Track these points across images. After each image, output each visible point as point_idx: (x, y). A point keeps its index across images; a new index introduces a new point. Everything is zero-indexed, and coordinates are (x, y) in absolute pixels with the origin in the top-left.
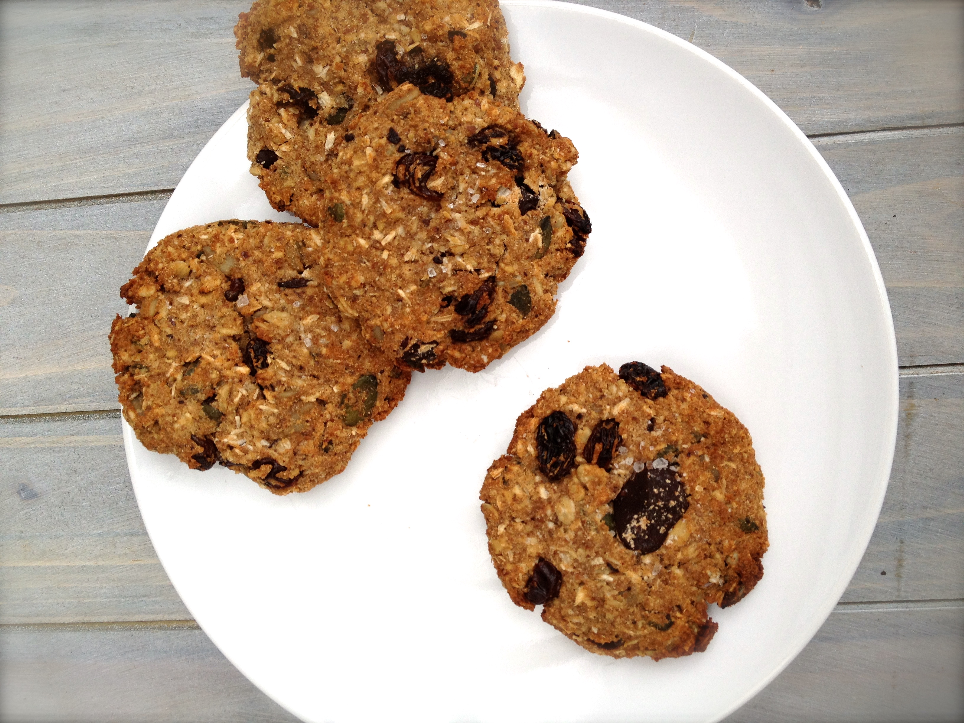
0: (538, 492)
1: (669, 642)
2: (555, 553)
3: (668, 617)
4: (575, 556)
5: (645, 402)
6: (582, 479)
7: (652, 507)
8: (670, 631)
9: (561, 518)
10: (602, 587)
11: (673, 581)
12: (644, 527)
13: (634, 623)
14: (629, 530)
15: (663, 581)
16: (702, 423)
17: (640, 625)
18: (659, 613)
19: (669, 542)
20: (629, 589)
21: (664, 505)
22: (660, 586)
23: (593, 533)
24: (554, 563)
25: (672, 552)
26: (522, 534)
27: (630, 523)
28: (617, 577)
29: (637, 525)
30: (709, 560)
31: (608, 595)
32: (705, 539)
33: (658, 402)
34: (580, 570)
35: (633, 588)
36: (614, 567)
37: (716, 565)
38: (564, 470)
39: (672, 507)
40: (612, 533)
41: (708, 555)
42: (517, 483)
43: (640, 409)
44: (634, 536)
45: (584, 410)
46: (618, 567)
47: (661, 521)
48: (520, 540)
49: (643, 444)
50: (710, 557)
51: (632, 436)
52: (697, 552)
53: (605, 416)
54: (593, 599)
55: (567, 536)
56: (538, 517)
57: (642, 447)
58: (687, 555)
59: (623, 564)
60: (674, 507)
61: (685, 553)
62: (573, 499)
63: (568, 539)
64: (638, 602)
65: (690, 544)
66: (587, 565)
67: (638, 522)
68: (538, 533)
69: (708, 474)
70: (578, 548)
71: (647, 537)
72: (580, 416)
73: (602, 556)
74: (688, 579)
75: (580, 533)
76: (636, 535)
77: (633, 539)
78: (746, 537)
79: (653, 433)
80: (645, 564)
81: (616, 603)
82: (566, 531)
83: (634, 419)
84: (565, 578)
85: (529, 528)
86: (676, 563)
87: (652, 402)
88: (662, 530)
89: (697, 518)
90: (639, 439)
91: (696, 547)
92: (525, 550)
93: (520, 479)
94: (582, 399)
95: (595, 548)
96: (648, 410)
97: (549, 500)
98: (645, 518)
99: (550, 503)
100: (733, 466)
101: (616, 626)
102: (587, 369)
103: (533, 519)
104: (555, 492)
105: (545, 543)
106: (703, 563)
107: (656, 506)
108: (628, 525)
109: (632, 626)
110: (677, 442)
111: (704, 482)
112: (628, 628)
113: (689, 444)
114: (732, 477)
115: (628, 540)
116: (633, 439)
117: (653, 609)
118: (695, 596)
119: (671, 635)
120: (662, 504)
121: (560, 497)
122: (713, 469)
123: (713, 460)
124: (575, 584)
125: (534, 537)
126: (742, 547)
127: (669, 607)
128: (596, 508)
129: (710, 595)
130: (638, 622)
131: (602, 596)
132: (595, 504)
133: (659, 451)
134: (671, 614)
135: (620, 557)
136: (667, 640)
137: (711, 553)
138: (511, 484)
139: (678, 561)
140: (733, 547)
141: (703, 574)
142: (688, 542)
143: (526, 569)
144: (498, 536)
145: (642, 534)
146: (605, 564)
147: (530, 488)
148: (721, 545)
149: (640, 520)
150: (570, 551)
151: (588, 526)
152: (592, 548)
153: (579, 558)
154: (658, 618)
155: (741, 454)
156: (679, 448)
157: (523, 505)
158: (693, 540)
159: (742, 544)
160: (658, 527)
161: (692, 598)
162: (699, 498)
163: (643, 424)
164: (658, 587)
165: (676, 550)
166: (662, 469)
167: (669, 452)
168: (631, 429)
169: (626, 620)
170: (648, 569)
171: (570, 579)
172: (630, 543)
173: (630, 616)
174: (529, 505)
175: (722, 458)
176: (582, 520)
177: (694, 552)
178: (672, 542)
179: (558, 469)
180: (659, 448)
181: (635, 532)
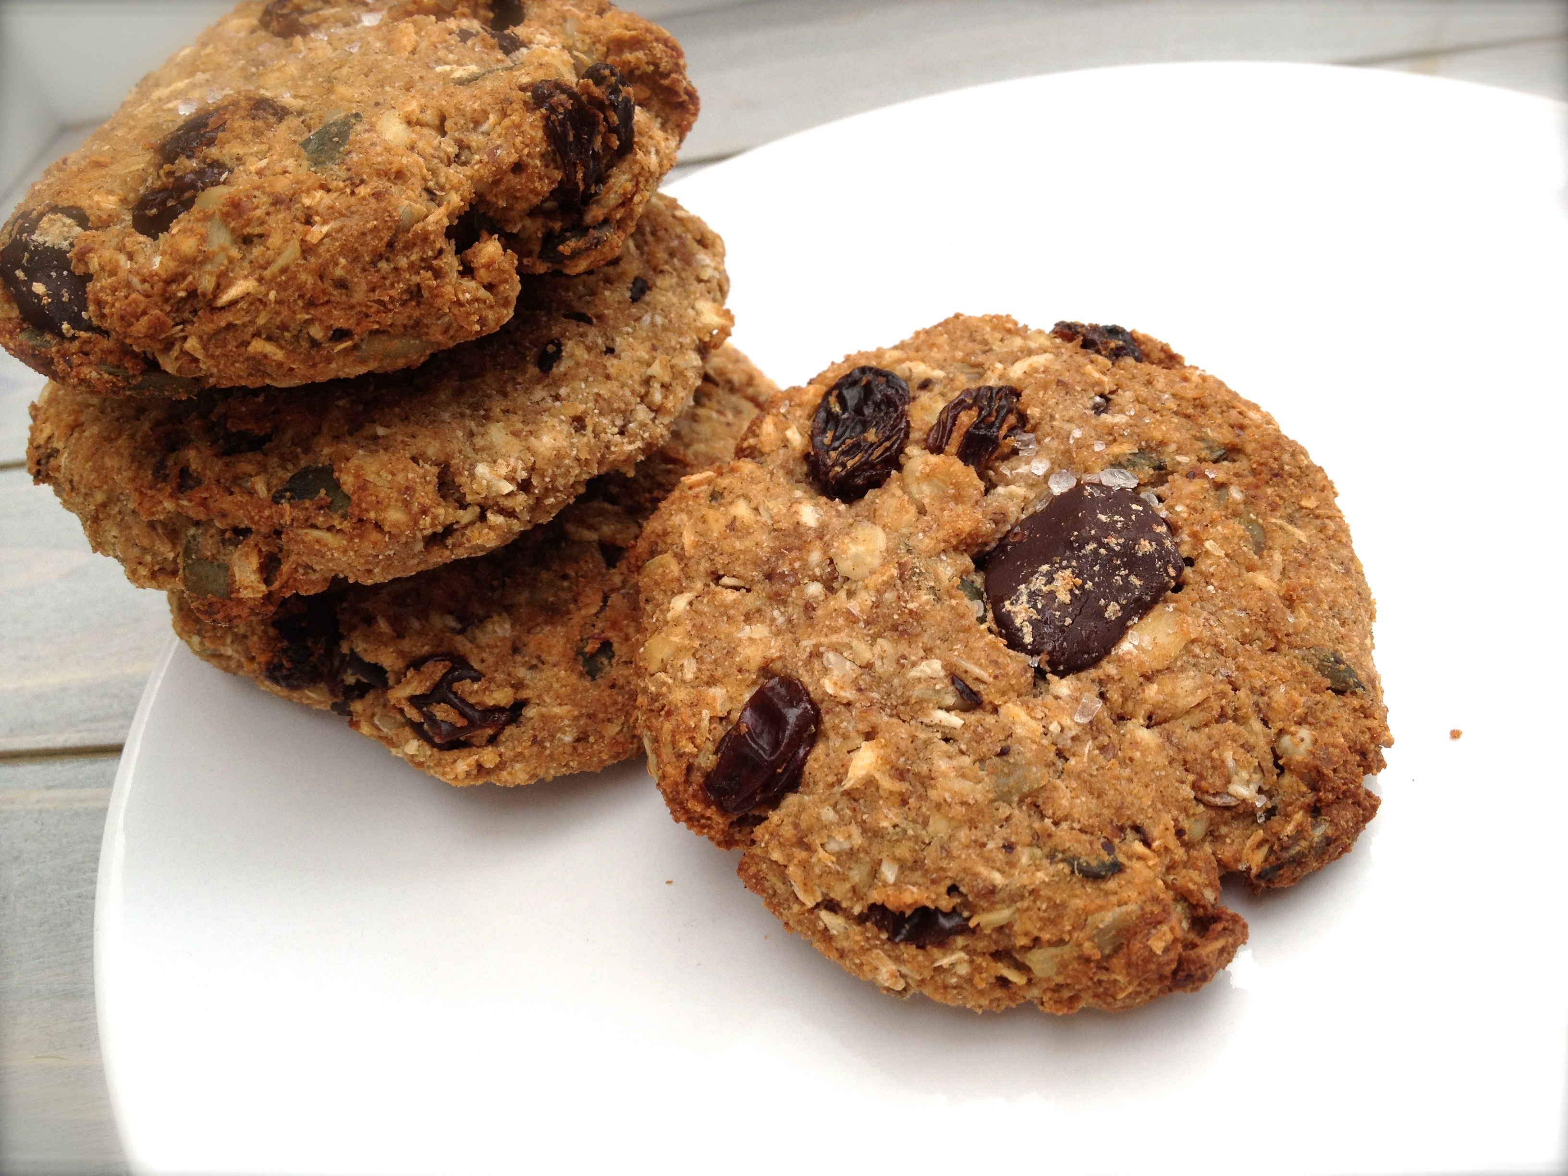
0: (796, 513)
1: (1108, 917)
2: (816, 654)
3: (1109, 846)
4: (865, 653)
5: (1092, 362)
6: (914, 488)
7: (1091, 546)
8: (1111, 885)
9: (844, 567)
10: (927, 743)
11: (1130, 754)
12: (1064, 597)
13: (1009, 847)
14: (1024, 598)
15: (1103, 749)
16: (1226, 427)
17: (1024, 856)
18: (1081, 830)
19: (1126, 647)
20: (1004, 753)
21: (1123, 546)
22: (1092, 759)
23: (925, 597)
24: (806, 679)
25: (1132, 680)
26: (732, 612)
27: (1026, 580)
28: (973, 718)
29: (1045, 589)
30: (1230, 724)
31: (943, 765)
32: (1223, 671)
33: (1122, 364)
34: (875, 695)
35: (1016, 747)
36: (970, 682)
37: (1248, 748)
38: (872, 466)
39: (1144, 555)
40: (976, 608)
41: (1230, 712)
42: (746, 497)
43: (1079, 369)
44: (1035, 615)
45: (939, 374)
46: (981, 687)
47: (1110, 586)
48: (724, 627)
49: (1077, 434)
50: (1235, 719)
51: (1052, 418)
52: (1200, 695)
53: (993, 381)
54: (901, 774)
55: (854, 606)
56: (785, 569)
57: (1077, 440)
58: (1173, 695)
59: (996, 677)
60: (1148, 559)
61: (1168, 689)
62: (884, 527)
63: (856, 611)
64: (1026, 789)
65: (1183, 669)
66: (896, 682)
67: (1050, 582)
68: (776, 613)
69: (1238, 528)
70: (879, 635)
71: (1068, 621)
72: (926, 385)
73: (939, 658)
74: (1171, 761)
75: (890, 596)
76: (1039, 611)
77: (1031, 621)
78: (1334, 702)
79: (1106, 418)
80: (1057, 698)
81: (960, 785)
82: (851, 594)
83: (1060, 383)
84: (828, 721)
85: (751, 601)
86: (1142, 712)
87: (1109, 363)
88: (1113, 610)
89: (1205, 614)
90: (1067, 426)
91: (1198, 681)
92: (730, 653)
94: (936, 355)
95: (925, 638)
96: (1097, 375)
97: (821, 533)
98: (1068, 572)
99: (821, 537)
100: (1301, 535)
101: (955, 853)
102: (957, 316)
103: (769, 576)
104: (839, 514)
105: (789, 636)
106: (1216, 730)
107: (1101, 545)
108: (1022, 587)
109: (1001, 856)
110: (1162, 443)
111: (1226, 538)
112: (988, 861)
113: (1194, 458)
114: (1300, 557)
115: (1018, 622)
116: (1055, 423)
117: (1065, 818)
118: (1188, 816)
119: (1114, 899)
120: (1118, 544)
121: (851, 525)
122: (1251, 522)
123: (1250, 501)
124: (853, 734)
125: (762, 623)
126: (1323, 718)
127: (1112, 822)
128: (942, 545)
129: (1228, 841)
130: (1019, 848)
131: (924, 769)
132: (941, 535)
133: (1116, 457)
134: (1116, 841)
135: (991, 662)
136: (1101, 908)
137: (1236, 709)
138: (728, 498)
139: (1147, 707)
140: (1298, 711)
141: (1213, 760)
142: (1179, 663)
143: (723, 704)
144: (666, 623)
145: (1058, 613)
146: (946, 676)
147: (776, 507)
148: (1266, 698)
149: (1055, 576)
150: (855, 643)
151: (914, 579)
152: (917, 635)
153: (878, 664)
154: (1079, 842)
155: (1317, 517)
156: (1167, 460)
157: (748, 543)
158: (1192, 661)
159: (1322, 712)
160: (1102, 602)
161: (1180, 819)
162: (1212, 570)
163: (1082, 397)
164: (1085, 760)
165: (1143, 675)
166: (1123, 489)
167: (1142, 465)
168: (1052, 402)
169: (987, 836)
170: (1063, 709)
171: (841, 721)
172: (1020, 630)
173: (997, 827)
174: (766, 541)
175: (1274, 508)
176: (901, 566)
177: (1193, 693)
178: (1135, 652)
179: (857, 458)
180: (1116, 449)
181: (1039, 606)
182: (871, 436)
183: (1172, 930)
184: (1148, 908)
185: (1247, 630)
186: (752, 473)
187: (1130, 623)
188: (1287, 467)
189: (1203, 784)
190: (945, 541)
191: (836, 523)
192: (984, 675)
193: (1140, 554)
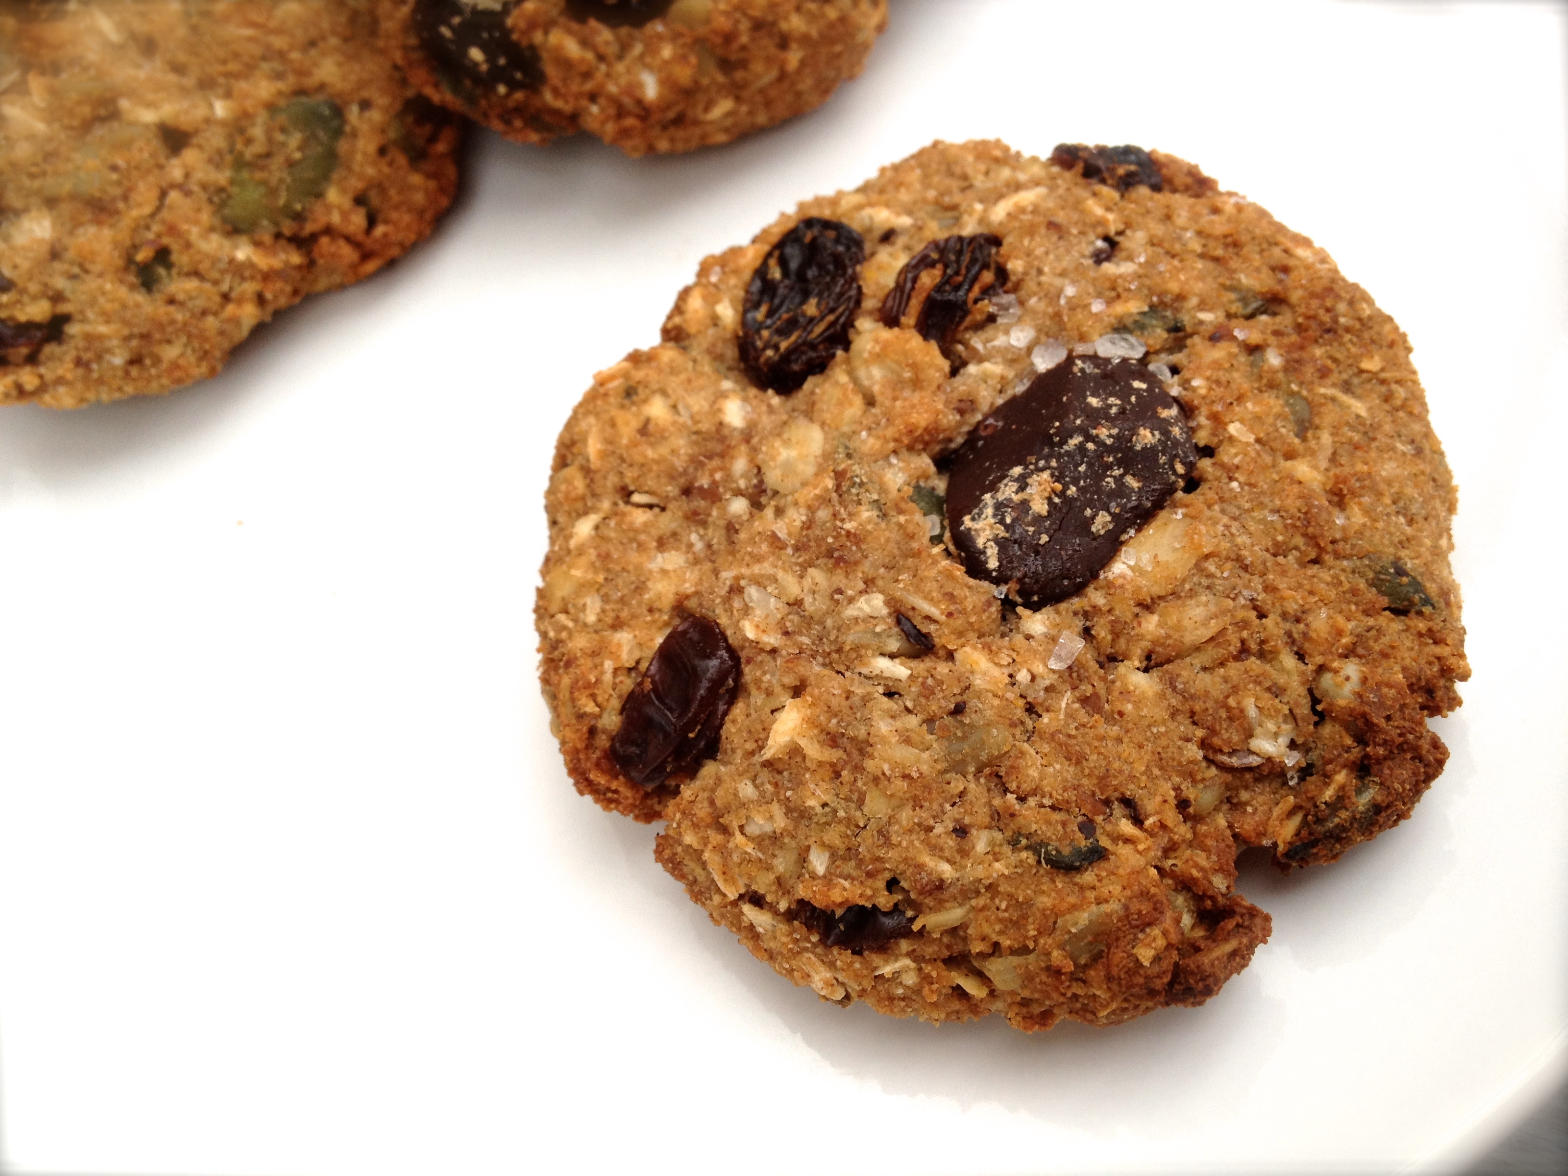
0: (720, 410)
1: (1083, 918)
2: (736, 590)
3: (1088, 827)
4: (793, 587)
5: (1095, 194)
6: (862, 373)
7: (1076, 440)
8: (1088, 877)
9: (773, 477)
10: (866, 700)
11: (1118, 706)
12: (1040, 507)
13: (961, 831)
14: (989, 511)
15: (1084, 701)
16: (1265, 271)
17: (981, 842)
18: (1053, 808)
19: (1119, 568)
20: (959, 710)
21: (1117, 438)
22: (1070, 715)
23: (867, 514)
24: (723, 620)
25: (1125, 610)
26: (642, 537)
27: (993, 488)
28: (921, 666)
29: (1016, 498)
30: (1254, 663)
31: (884, 727)
32: (1246, 593)
33: (1134, 195)
34: (805, 640)
35: (973, 703)
36: (917, 621)
37: (1276, 691)
38: (813, 346)
39: (1144, 449)
40: (932, 524)
41: (1254, 646)
42: (664, 393)
43: (1077, 207)
44: (1002, 532)
45: (904, 221)
46: (932, 628)
47: (1099, 490)
48: (634, 557)
49: (1070, 291)
50: (1262, 655)
51: (1040, 272)
52: (1214, 627)
53: (969, 228)
54: (833, 740)
55: (781, 528)
56: (704, 482)
57: (1069, 300)
58: (1178, 627)
59: (950, 615)
60: (1150, 453)
61: (1173, 620)
62: (823, 424)
63: (782, 535)
64: (984, 757)
65: (1192, 594)
66: (829, 622)
67: (1022, 488)
68: (694, 537)
69: (1274, 403)
70: (810, 564)
71: (1044, 538)
72: (888, 236)
73: (882, 592)
74: (1174, 714)
75: (823, 514)
76: (1007, 527)
77: (997, 540)
78: (1393, 626)
79: (1108, 268)
80: (1028, 637)
81: (904, 754)
82: (779, 512)
83: (1052, 226)
84: (749, 673)
85: (667, 522)
86: (1138, 652)
87: (1116, 195)
88: (1102, 522)
89: (1225, 520)
90: (1058, 282)
91: (1213, 608)
92: (640, 588)
93: (674, 384)
94: (904, 196)
95: (866, 567)
96: (1099, 211)
97: (747, 435)
98: (1046, 475)
99: (747, 440)
100: (1359, 407)
101: (895, 839)
102: (936, 144)
103: (687, 492)
104: (771, 410)
105: (708, 566)
106: (1234, 669)
107: (1089, 438)
108: (987, 496)
109: (951, 842)
110: (1181, 297)
111: (1258, 418)
112: (936, 850)
113: (1221, 314)
114: (1356, 437)
115: (980, 542)
116: (1043, 279)
117: (1034, 792)
118: (1194, 782)
119: (1091, 895)
120: (1110, 436)
121: (785, 423)
122: (1292, 394)
123: (1292, 366)
124: (778, 689)
125: (677, 549)
126: (1377, 648)
127: (1094, 794)
128: (892, 445)
129: (1250, 809)
130: (974, 832)
131: (862, 733)
132: (890, 432)
133: (1120, 319)
134: (1099, 819)
135: (946, 594)
136: (1074, 908)
137: (1263, 642)
138: (642, 393)
139: (1146, 644)
140: (1344, 641)
141: (1229, 709)
142: (1187, 586)
143: (630, 652)
144: (569, 552)
145: (1031, 529)
146: (890, 615)
147: (698, 403)
148: (1302, 626)
149: (1029, 481)
150: (780, 575)
151: (854, 491)
152: (856, 563)
153: (808, 600)
154: (1048, 823)
155: (1383, 382)
156: (1186, 319)
157: (664, 450)
158: (1205, 582)
159: (1376, 641)
160: (1088, 512)
161: (1183, 787)
162: (1236, 461)
163: (1079, 243)
164: (1062, 716)
165: (1140, 604)
166: (1125, 360)
167: (1153, 326)
168: (1039, 251)
169: (934, 817)
170: (1035, 652)
171: (764, 673)
172: (984, 553)
173: (948, 807)
174: (682, 445)
175: (1324, 373)
176: (839, 475)
177: (1205, 624)
178: (1129, 573)
179: (793, 338)
180: (1120, 308)
181: (1008, 520)
182: (811, 308)
183: (1165, 933)
184: (1134, 907)
185: (1280, 538)
186: (672, 361)
187: (1124, 537)
188: (1342, 320)
189: (1216, 741)
190: (896, 440)
191: (767, 422)
192: (934, 612)
193: (1138, 447)
